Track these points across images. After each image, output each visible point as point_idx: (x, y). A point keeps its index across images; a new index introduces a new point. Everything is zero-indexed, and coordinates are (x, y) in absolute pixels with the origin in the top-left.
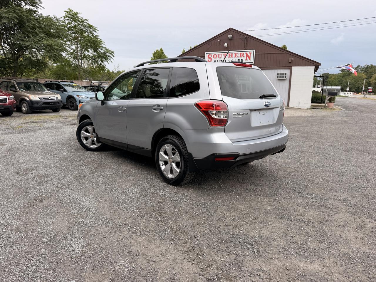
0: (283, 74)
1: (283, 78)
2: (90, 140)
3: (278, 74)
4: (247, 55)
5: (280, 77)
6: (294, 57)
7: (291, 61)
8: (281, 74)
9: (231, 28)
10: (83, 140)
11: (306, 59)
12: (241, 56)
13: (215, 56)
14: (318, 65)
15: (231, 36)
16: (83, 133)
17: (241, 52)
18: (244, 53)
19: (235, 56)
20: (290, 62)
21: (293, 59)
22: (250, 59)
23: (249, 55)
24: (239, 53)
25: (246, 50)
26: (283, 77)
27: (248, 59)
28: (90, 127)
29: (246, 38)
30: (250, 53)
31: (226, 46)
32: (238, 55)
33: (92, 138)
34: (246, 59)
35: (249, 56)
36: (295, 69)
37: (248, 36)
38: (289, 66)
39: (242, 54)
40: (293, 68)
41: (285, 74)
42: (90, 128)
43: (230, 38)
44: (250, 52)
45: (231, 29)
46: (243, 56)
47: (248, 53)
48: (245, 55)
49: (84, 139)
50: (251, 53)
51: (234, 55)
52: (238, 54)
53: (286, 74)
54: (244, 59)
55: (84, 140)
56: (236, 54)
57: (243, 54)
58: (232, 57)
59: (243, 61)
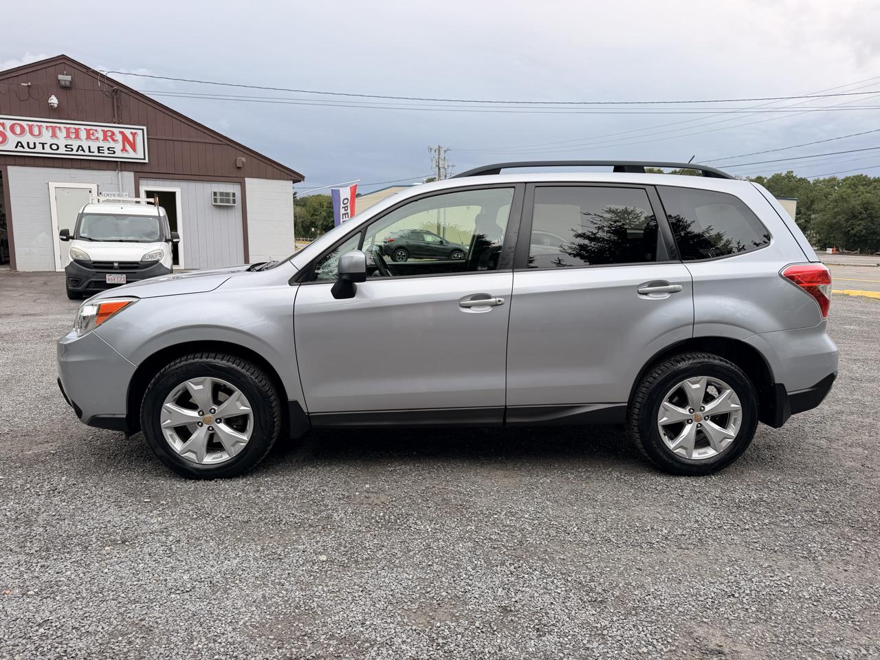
0: (228, 194)
1: (229, 203)
2: (200, 435)
3: (215, 194)
4: (125, 138)
5: (222, 201)
6: (246, 155)
7: (241, 166)
8: (222, 194)
9: (63, 55)
10: (170, 441)
11: (272, 164)
12: (105, 139)
13: (18, 130)
14: (299, 178)
15: (69, 78)
16: (170, 411)
17: (106, 129)
18: (116, 131)
19: (88, 137)
20: (239, 168)
21: (244, 159)
22: (134, 149)
23: (131, 138)
24: (99, 129)
25: (119, 123)
26: (228, 201)
27: (128, 147)
28: (196, 384)
29: (116, 91)
30: (134, 135)
31: (56, 106)
32: (97, 135)
33: (206, 426)
34: (124, 149)
35: (132, 140)
36: (254, 185)
37: (120, 88)
38: (237, 175)
39: (109, 134)
40: (248, 181)
41: (231, 195)
42: (201, 387)
43: (63, 83)
44: (134, 131)
45: (63, 57)
46: (114, 140)
47: (128, 132)
48: (119, 137)
49: (176, 436)
50: (136, 133)
51: (83, 134)
52: (96, 130)
53: (234, 195)
54: (118, 147)
55: (175, 442)
56: (91, 132)
57: (113, 133)
58: (77, 137)
59: (114, 152)
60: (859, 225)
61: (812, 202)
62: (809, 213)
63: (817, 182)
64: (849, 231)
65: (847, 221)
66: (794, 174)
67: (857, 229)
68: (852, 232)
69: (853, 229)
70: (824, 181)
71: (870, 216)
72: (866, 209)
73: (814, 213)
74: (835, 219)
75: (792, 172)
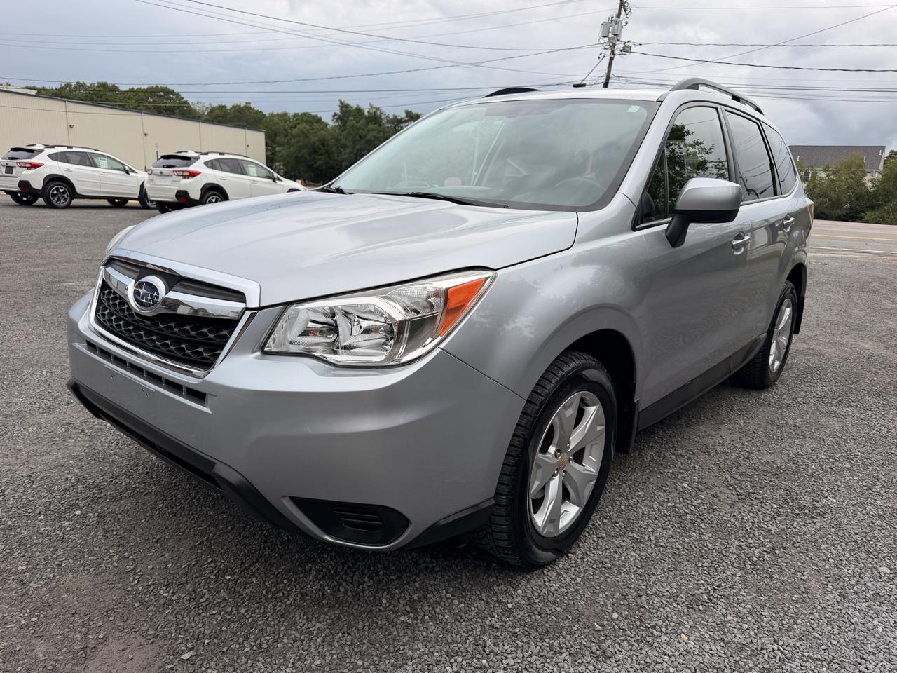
60: (320, 159)
61: (276, 135)
62: (274, 146)
63: (272, 115)
64: (312, 165)
65: (310, 154)
66: (252, 106)
67: (319, 163)
68: (315, 165)
69: (315, 163)
70: (278, 115)
71: (327, 152)
72: (324, 146)
73: (278, 146)
74: (300, 152)
75: (250, 103)
